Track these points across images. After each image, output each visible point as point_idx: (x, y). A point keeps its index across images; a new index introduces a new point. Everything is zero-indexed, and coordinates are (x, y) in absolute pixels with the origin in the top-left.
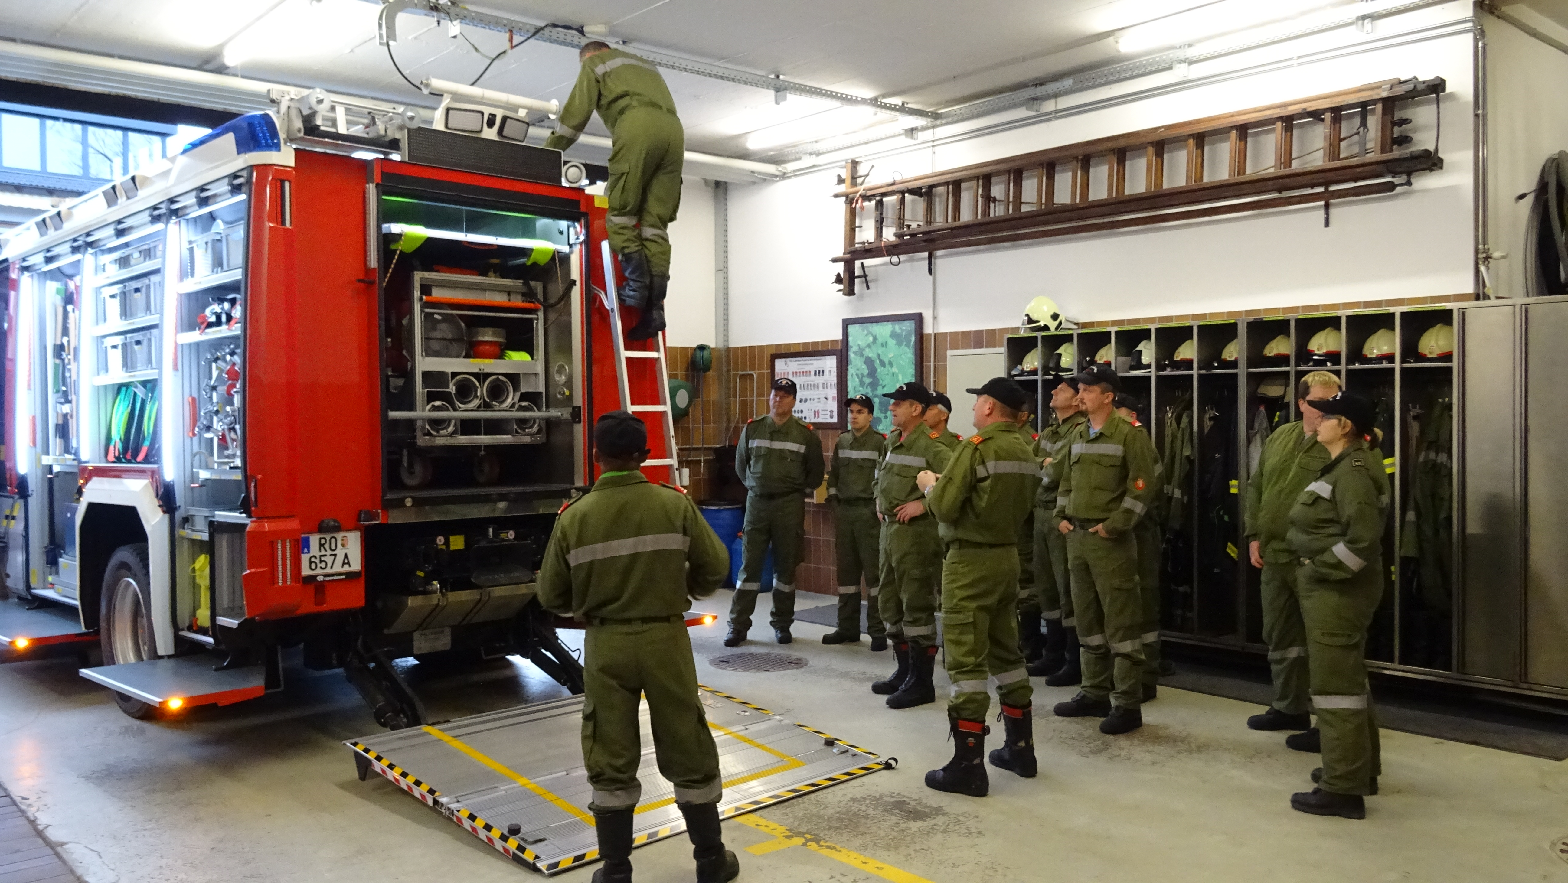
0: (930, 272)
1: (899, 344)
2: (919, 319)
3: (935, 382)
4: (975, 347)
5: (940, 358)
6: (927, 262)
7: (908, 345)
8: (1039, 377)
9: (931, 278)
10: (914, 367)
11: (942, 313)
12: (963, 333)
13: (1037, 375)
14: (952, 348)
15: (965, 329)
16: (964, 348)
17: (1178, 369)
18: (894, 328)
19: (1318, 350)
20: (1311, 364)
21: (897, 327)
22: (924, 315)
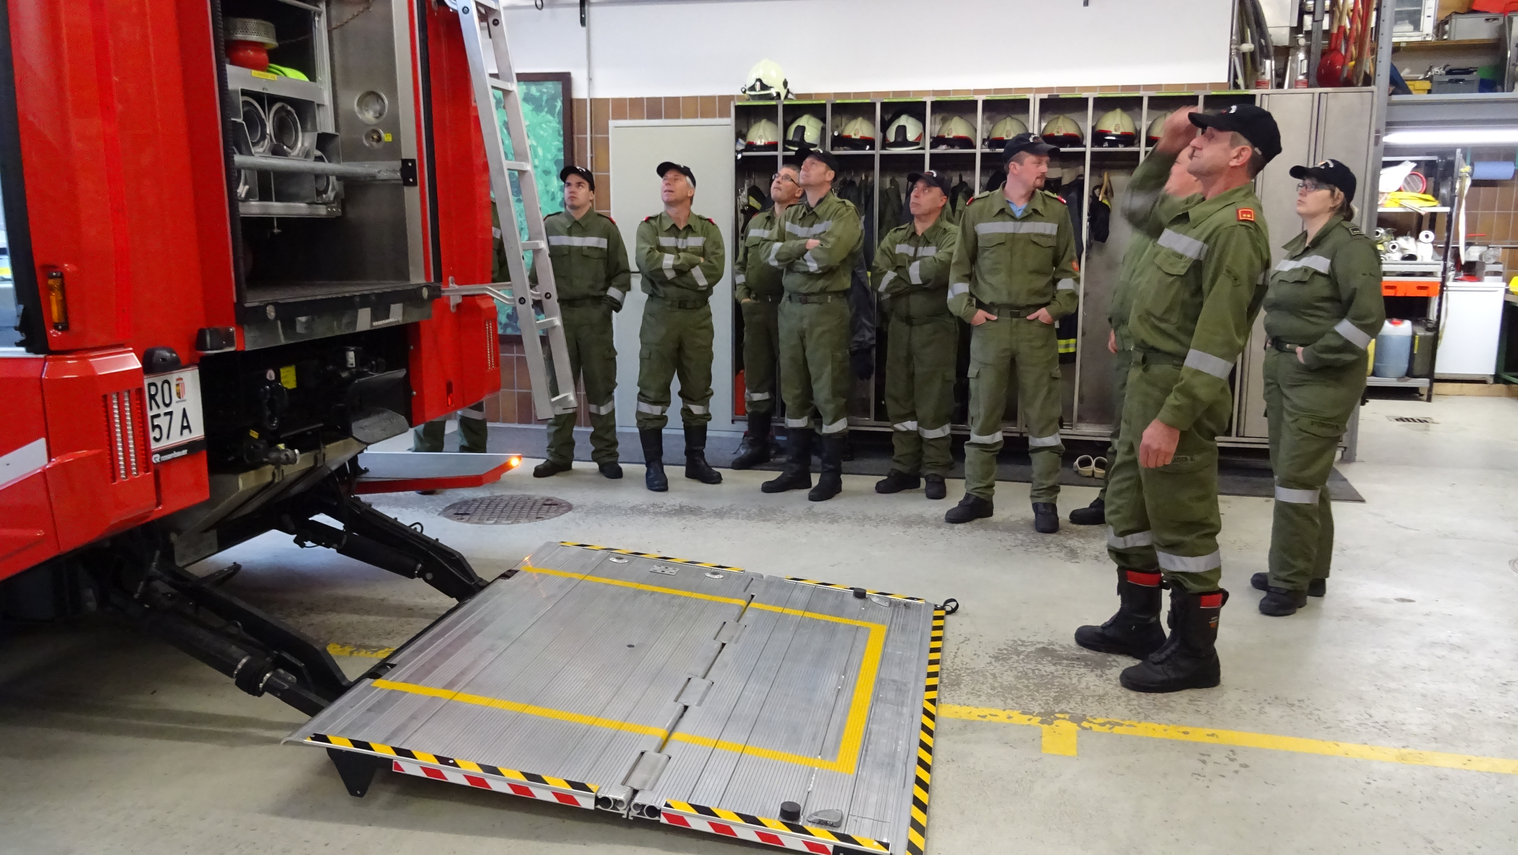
0: (583, 22)
1: (538, 108)
2: (564, 79)
3: (592, 158)
4: (650, 117)
5: (600, 129)
6: (578, 9)
7: (551, 112)
8: (780, 153)
9: (584, 29)
10: (561, 139)
11: (599, 75)
12: (631, 100)
13: (776, 150)
14: (613, 119)
15: (633, 96)
16: (632, 117)
17: (953, 147)
18: (529, 90)
19: (1116, 131)
20: (1106, 144)
21: (534, 90)
22: (573, 75)
